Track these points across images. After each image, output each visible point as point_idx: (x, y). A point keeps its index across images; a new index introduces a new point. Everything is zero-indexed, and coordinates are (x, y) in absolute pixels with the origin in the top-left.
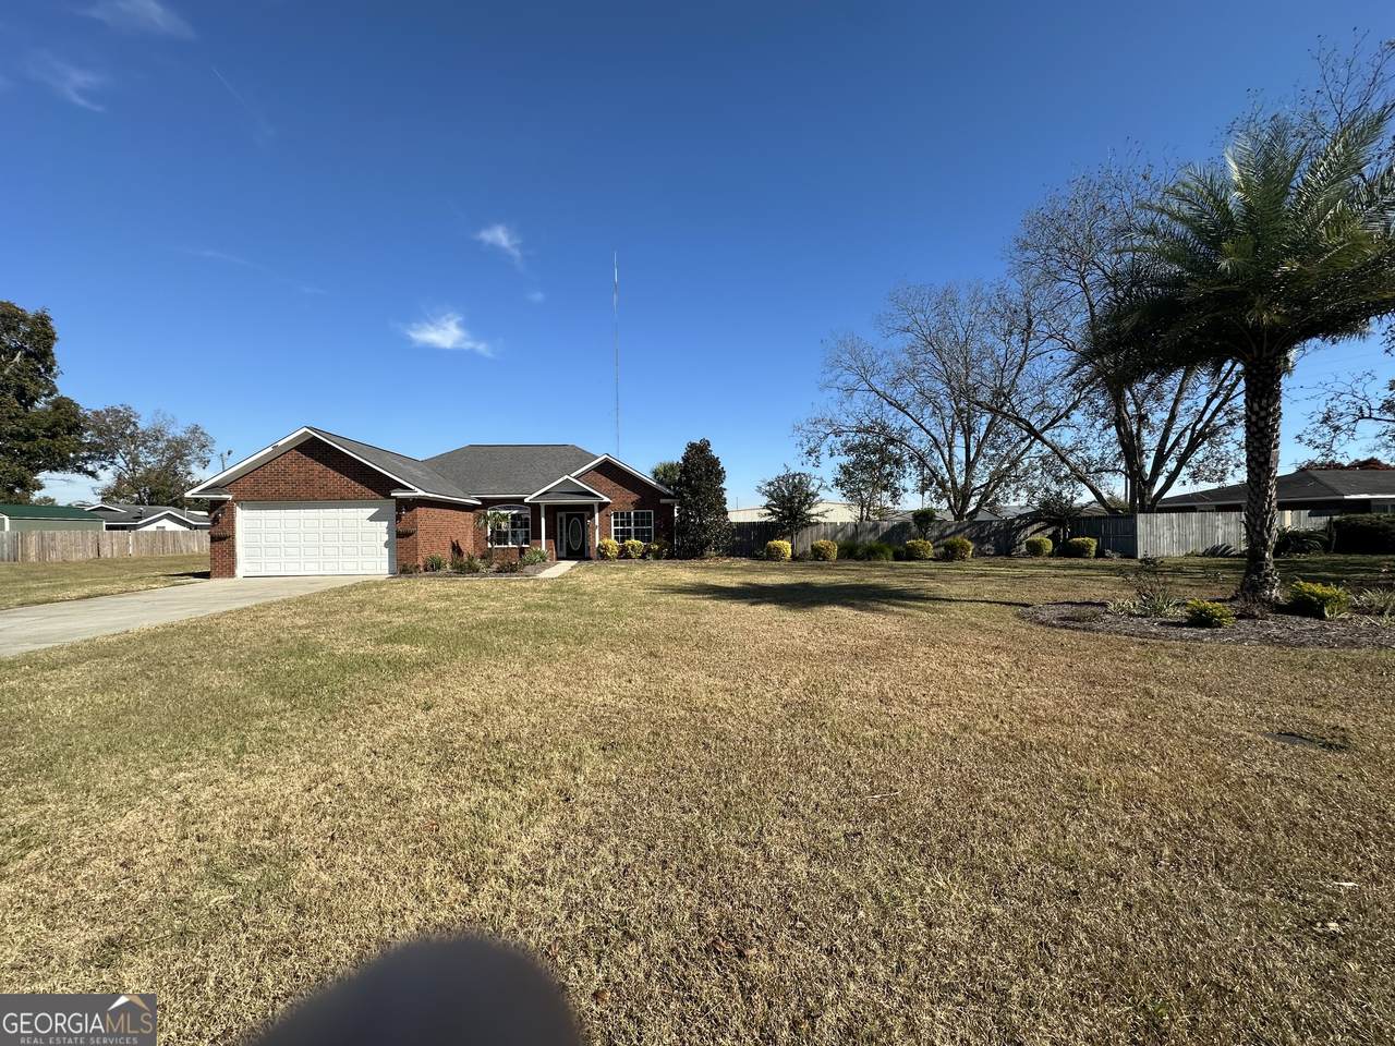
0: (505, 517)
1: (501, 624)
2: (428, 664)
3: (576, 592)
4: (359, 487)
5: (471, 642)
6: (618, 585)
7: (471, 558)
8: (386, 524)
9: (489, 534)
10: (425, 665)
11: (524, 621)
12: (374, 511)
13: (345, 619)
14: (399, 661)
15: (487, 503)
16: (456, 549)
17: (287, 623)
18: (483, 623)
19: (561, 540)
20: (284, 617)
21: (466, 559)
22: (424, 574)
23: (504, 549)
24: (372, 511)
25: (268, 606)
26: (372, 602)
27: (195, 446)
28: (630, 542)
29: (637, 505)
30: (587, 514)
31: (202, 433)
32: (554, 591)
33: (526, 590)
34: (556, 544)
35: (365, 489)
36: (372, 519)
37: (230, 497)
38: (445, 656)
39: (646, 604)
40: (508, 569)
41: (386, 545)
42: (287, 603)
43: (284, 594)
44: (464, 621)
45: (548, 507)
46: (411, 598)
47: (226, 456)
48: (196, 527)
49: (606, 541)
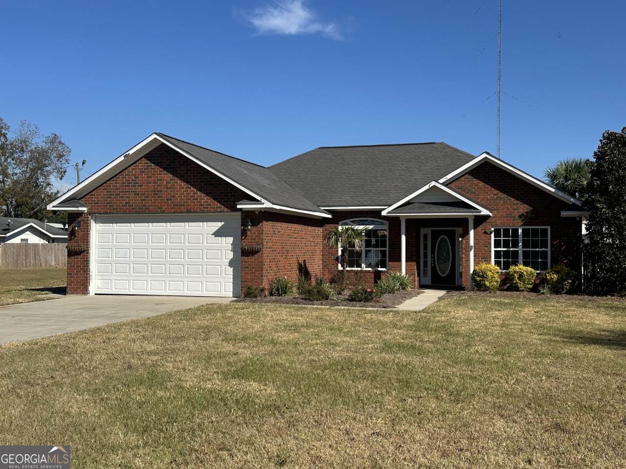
0: (358, 234)
1: (358, 365)
2: (277, 408)
3: (447, 331)
4: (205, 199)
5: (324, 386)
6: (502, 326)
7: (320, 282)
8: (230, 240)
9: (340, 253)
10: (274, 408)
11: (384, 364)
12: (220, 224)
13: (192, 347)
14: (248, 401)
15: (338, 217)
16: (303, 270)
17: (136, 347)
18: (336, 363)
19: (425, 263)
20: (134, 341)
21: (314, 283)
22: (269, 298)
23: (356, 272)
24: (217, 225)
25: (118, 327)
26: (216, 329)
27: (53, 156)
28: (517, 268)
29: (527, 219)
30: (459, 230)
31: (60, 142)
32: (418, 329)
33: (384, 325)
34: (418, 269)
35: (210, 201)
36: (218, 234)
37: (85, 209)
38: (297, 400)
39: (543, 355)
40: (362, 297)
41: (231, 263)
42: (136, 325)
43: (133, 315)
44: (316, 358)
45: (409, 221)
46: (257, 327)
47: (80, 166)
48: (54, 240)
49: (483, 266)
